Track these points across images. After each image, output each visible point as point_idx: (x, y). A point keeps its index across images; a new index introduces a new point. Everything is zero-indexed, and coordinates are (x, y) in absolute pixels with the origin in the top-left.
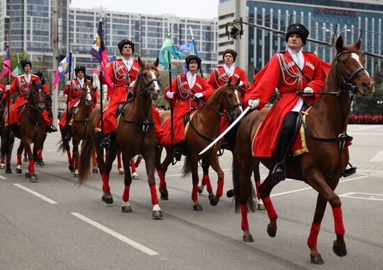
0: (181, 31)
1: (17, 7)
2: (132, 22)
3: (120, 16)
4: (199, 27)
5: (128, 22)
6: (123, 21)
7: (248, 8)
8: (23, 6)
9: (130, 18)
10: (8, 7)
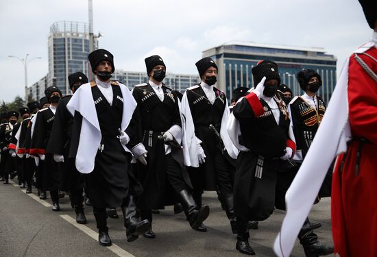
0: (176, 84)
1: (61, 71)
2: (142, 78)
3: (134, 74)
4: (188, 80)
5: (139, 78)
6: (136, 78)
7: (225, 65)
8: (65, 66)
9: (140, 76)
10: (55, 71)
